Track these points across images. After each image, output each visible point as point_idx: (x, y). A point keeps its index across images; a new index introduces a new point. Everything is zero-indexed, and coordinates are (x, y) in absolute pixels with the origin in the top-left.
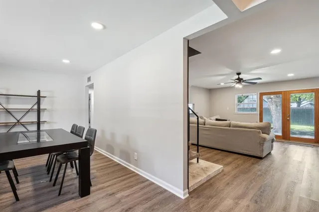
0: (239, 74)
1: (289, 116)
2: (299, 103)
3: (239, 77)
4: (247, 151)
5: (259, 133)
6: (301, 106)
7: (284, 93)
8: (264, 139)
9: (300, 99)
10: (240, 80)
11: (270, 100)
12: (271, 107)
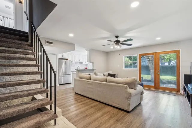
0: (117, 37)
1: (159, 71)
2: (169, 63)
3: (117, 40)
4: (118, 104)
5: (126, 88)
6: (171, 64)
7: (155, 54)
8: (130, 95)
9: (170, 60)
10: (118, 42)
11: (149, 60)
12: (149, 64)
